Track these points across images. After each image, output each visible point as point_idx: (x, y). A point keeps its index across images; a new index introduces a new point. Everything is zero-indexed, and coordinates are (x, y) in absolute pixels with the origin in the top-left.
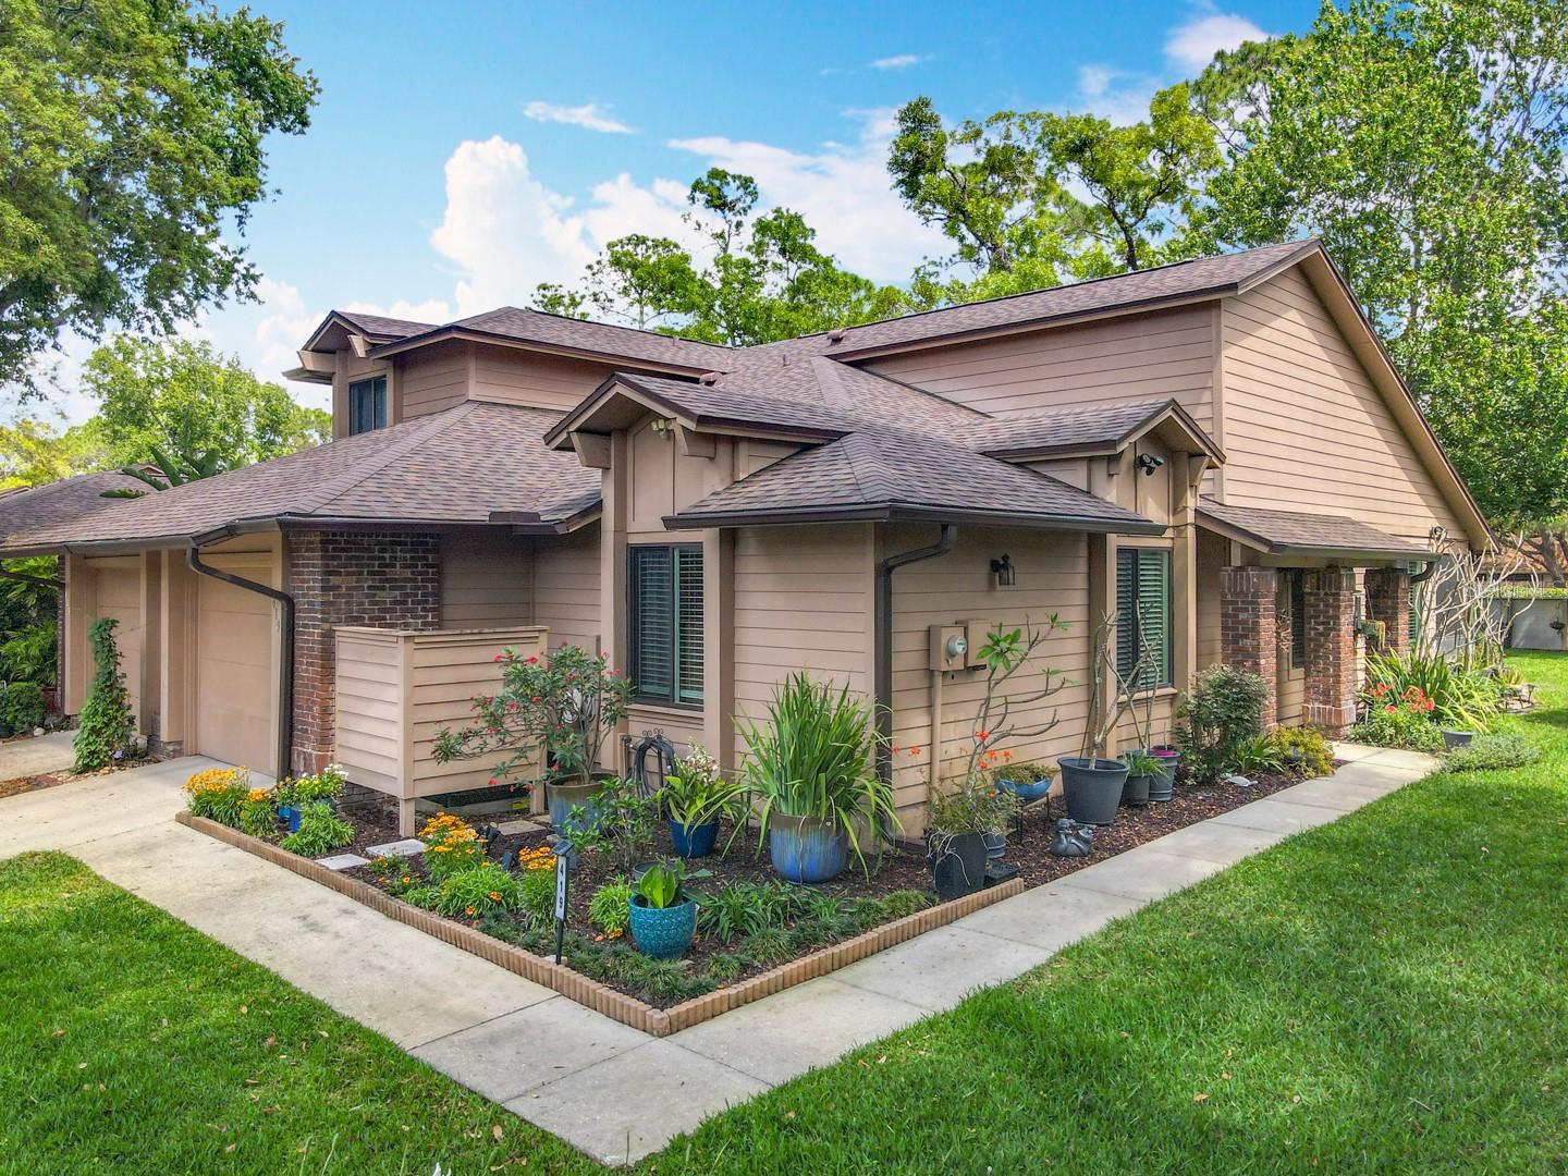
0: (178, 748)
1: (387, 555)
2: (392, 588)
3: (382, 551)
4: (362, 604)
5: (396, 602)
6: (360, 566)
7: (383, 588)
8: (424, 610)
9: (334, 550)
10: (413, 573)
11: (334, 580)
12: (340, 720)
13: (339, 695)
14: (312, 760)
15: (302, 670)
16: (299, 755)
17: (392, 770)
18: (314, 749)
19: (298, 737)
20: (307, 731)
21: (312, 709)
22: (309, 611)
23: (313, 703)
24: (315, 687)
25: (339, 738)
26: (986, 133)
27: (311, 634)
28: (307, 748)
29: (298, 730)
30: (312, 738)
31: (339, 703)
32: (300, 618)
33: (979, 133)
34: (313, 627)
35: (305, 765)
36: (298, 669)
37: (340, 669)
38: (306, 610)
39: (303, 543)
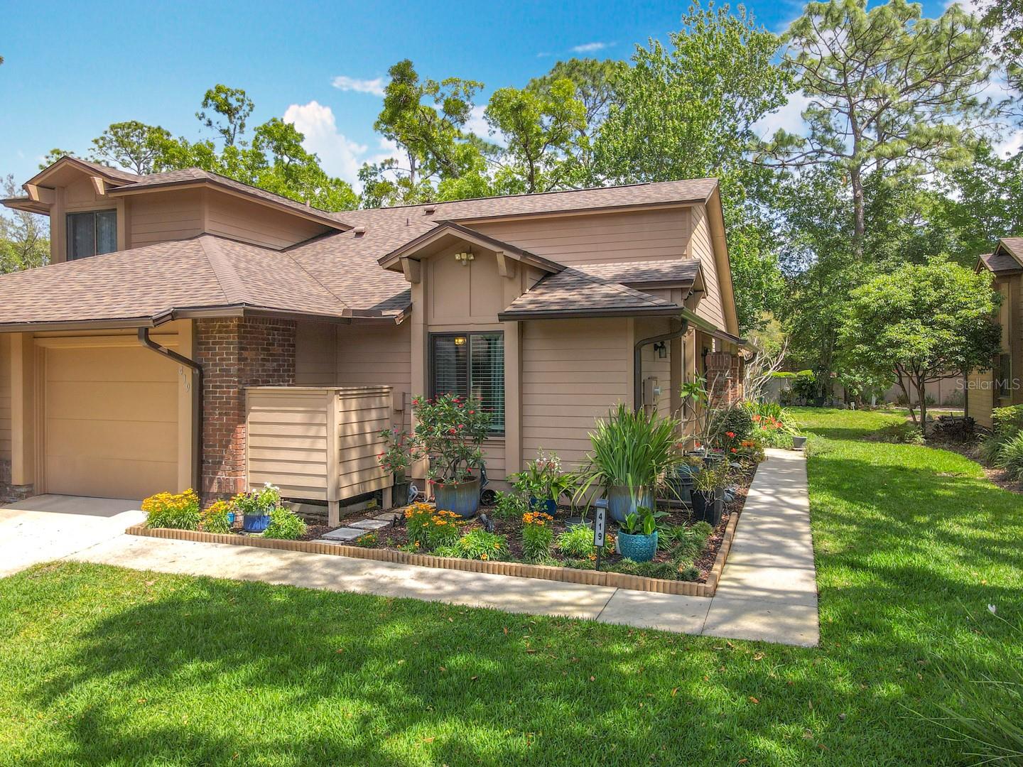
0: (30, 489)
1: (270, 337)
2: (273, 361)
3: (269, 334)
4: (258, 371)
5: (275, 370)
6: (257, 344)
7: (268, 361)
8: (288, 376)
9: (245, 332)
10: (283, 350)
11: (245, 354)
12: (251, 453)
13: (251, 435)
14: (229, 483)
15: (214, 419)
16: (211, 481)
17: (320, 483)
18: (230, 475)
19: (209, 468)
20: (220, 463)
21: (227, 447)
22: (222, 376)
23: (229, 442)
24: (230, 431)
25: (250, 466)
26: (443, 89)
27: (224, 393)
28: (221, 475)
29: (209, 463)
30: (228, 467)
31: (250, 441)
32: (210, 381)
33: (437, 89)
34: (228, 387)
35: (220, 487)
36: (208, 419)
37: (251, 417)
38: (218, 376)
39: (215, 326)
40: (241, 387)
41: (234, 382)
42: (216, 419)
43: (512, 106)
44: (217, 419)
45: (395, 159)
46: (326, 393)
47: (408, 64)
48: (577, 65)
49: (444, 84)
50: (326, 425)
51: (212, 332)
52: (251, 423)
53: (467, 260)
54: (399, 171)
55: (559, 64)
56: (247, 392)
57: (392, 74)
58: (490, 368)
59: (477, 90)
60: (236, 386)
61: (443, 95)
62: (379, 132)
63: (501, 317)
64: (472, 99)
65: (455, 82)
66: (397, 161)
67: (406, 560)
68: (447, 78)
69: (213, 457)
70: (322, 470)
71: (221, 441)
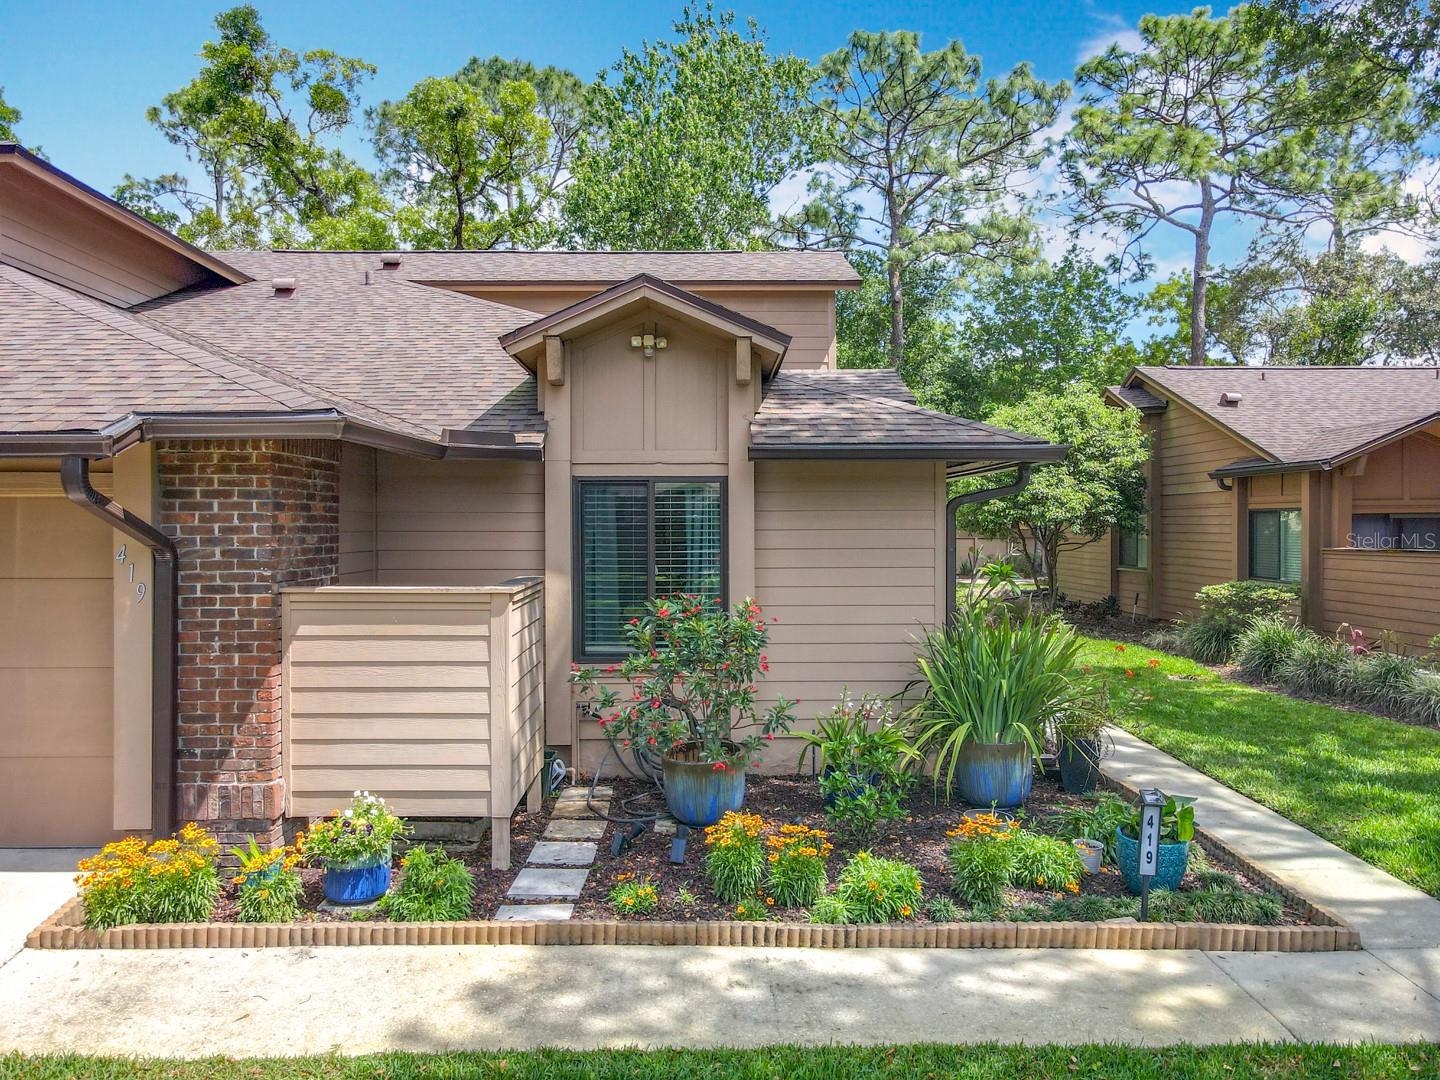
1: (311, 482)
2: (314, 530)
3: (308, 476)
4: (296, 552)
7: (309, 530)
9: (280, 471)
12: (295, 728)
13: (295, 690)
14: (250, 797)
15: (207, 660)
16: (202, 794)
17: (476, 781)
18: (251, 779)
19: (195, 767)
20: (224, 754)
21: (241, 718)
22: (230, 566)
23: (247, 708)
24: (253, 683)
25: (294, 755)
26: (304, 67)
27: (236, 602)
28: (227, 780)
29: (195, 755)
30: (245, 763)
31: (294, 703)
32: (198, 578)
33: (296, 64)
34: (246, 590)
35: (226, 806)
36: (192, 660)
37: (294, 651)
38: (217, 565)
39: (209, 457)
40: (275, 587)
41: (262, 578)
42: (210, 658)
43: (449, 110)
44: (217, 660)
45: (180, 175)
46: (487, 599)
47: (250, 15)
48: (504, 67)
49: (309, 59)
50: (487, 664)
51: (203, 469)
52: (295, 664)
53: (655, 347)
54: (189, 196)
55: (475, 61)
56: (285, 600)
57: (223, 26)
58: (685, 534)
59: (366, 76)
60: (267, 589)
61: (307, 77)
62: (156, 125)
63: (753, 454)
64: (357, 88)
65: (326, 58)
66: (184, 182)
67: (772, 938)
68: (315, 50)
69: (202, 743)
70: (478, 754)
71: (226, 707)
